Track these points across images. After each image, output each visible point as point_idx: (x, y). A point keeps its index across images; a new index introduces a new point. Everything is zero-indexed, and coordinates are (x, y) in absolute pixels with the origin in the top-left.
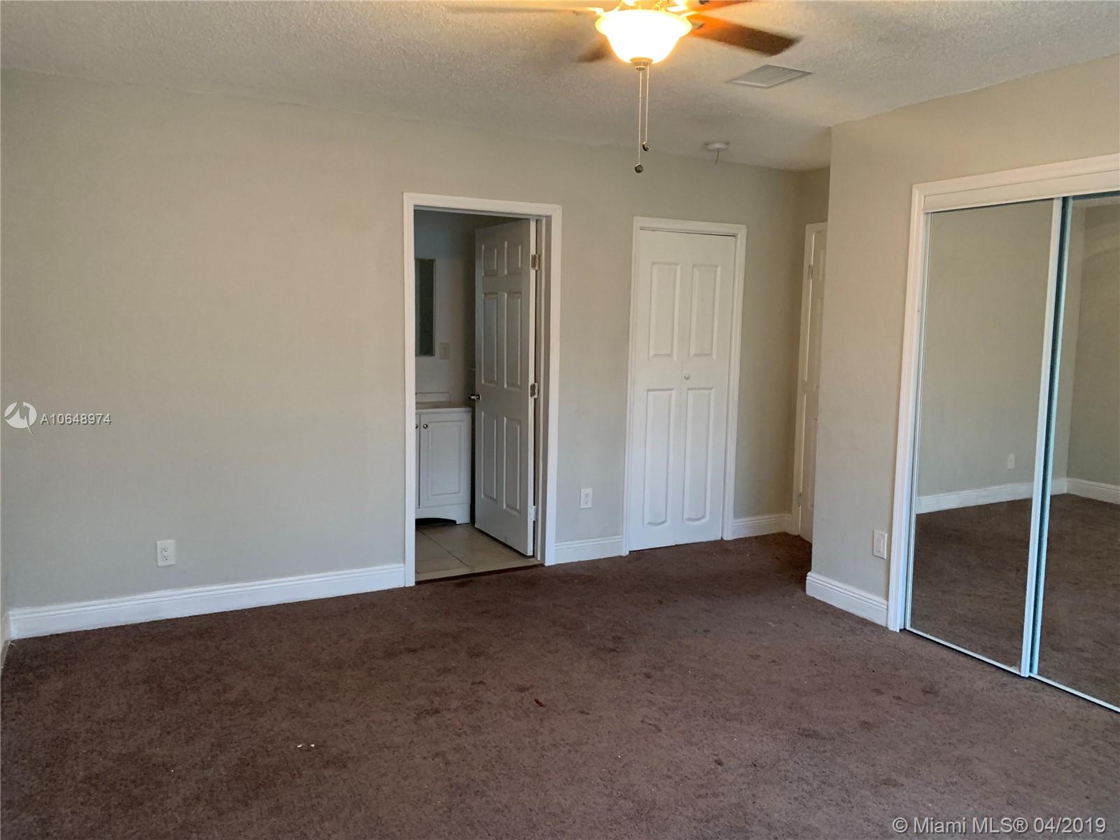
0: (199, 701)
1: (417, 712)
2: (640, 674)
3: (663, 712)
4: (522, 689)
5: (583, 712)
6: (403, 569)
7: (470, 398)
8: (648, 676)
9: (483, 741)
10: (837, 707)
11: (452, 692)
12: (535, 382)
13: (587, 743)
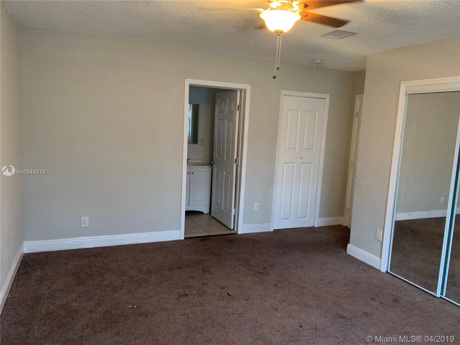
0: (93, 284)
1: (178, 295)
2: (272, 285)
3: (280, 302)
4: (223, 288)
5: (246, 300)
6: (179, 232)
7: (211, 162)
8: (275, 286)
9: (204, 309)
10: (354, 305)
11: (194, 287)
12: (237, 158)
13: (246, 313)
